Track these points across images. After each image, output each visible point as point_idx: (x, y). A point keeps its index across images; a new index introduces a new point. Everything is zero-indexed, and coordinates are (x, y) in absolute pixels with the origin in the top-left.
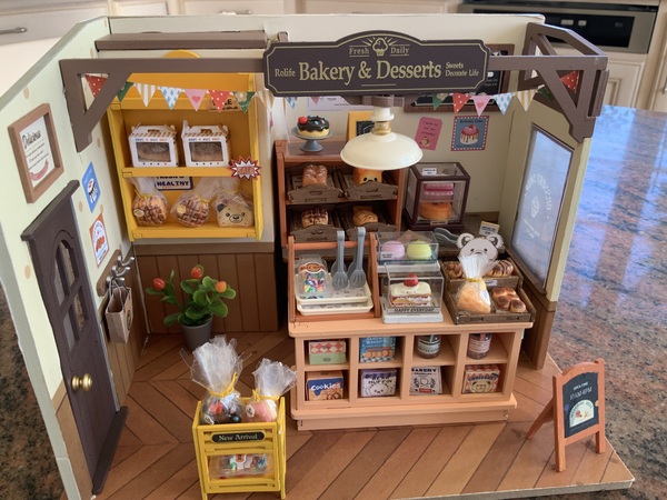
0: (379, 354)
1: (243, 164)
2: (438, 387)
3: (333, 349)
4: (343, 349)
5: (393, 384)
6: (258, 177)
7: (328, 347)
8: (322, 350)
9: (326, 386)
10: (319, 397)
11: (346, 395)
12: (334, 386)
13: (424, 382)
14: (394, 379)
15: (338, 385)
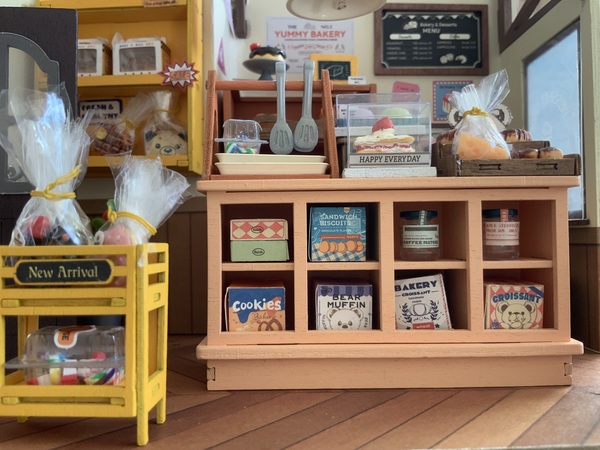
0: (341, 246)
1: (177, 68)
2: (443, 317)
3: (268, 233)
4: (283, 233)
5: (367, 311)
6: (194, 83)
7: (260, 229)
8: (250, 233)
9: (257, 305)
10: (247, 325)
11: (290, 325)
12: (269, 305)
13: (420, 310)
14: (367, 300)
15: (278, 303)
